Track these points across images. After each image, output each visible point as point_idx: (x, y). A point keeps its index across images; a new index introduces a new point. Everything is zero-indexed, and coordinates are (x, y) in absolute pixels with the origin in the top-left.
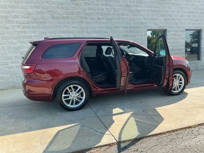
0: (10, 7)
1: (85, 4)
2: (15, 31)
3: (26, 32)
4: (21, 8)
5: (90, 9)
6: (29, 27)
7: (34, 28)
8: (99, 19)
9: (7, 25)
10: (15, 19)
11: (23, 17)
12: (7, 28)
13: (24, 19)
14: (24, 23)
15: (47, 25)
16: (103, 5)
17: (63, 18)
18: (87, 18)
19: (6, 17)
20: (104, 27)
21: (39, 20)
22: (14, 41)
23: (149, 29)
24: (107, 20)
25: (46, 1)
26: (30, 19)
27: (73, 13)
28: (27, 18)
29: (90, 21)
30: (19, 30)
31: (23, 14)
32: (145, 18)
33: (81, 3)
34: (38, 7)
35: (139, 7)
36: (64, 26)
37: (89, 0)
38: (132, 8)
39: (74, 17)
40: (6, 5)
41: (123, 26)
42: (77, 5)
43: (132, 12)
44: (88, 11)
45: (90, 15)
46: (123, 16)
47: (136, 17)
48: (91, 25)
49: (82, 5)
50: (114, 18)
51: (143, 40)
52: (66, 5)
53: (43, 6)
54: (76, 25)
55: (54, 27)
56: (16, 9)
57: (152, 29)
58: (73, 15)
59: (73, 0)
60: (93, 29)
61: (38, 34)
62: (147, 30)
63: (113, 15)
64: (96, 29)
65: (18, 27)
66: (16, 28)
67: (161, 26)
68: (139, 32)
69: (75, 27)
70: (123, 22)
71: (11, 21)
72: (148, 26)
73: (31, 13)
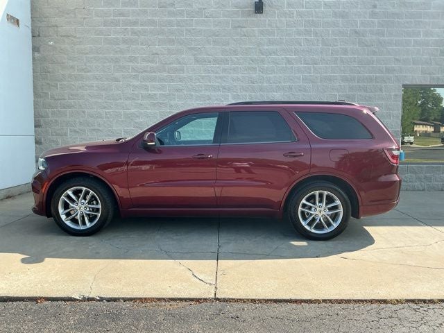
0: (125, 41)
1: (262, 32)
2: (128, 85)
3: (146, 88)
4: (142, 44)
5: (270, 42)
6: (153, 79)
7: (162, 80)
8: (289, 61)
9: (117, 74)
10: (131, 64)
11: (144, 60)
12: (116, 80)
13: (145, 64)
14: (145, 71)
15: (184, 75)
16: (299, 33)
17: (216, 61)
18: (263, 61)
19: (117, 60)
20: (299, 78)
21: (172, 66)
22: (127, 102)
23: (408, 83)
24: (307, 64)
25: (187, 30)
26: (156, 63)
27: (235, 52)
28: (152, 61)
29: (270, 66)
30: (136, 83)
31: (144, 54)
32: (397, 60)
33: (253, 30)
34: (171, 42)
35: (383, 36)
36: (216, 77)
37: (270, 25)
38: (367, 38)
39: (237, 58)
40: (117, 38)
41: (343, 76)
42: (245, 36)
43: (366, 46)
44: (266, 47)
45: (270, 54)
46: (345, 55)
47: (375, 58)
48: (272, 74)
49: (255, 36)
50: (324, 60)
51: (390, 107)
52: (224, 36)
53: (181, 39)
54: (239, 75)
55: (198, 79)
56: (134, 46)
57: (414, 83)
58: (237, 55)
59: (239, 27)
60: (274, 83)
61: (168, 92)
62: (403, 86)
63: (321, 52)
64: (280, 82)
65: (135, 77)
66: (132, 80)
67: (438, 78)
68: (381, 90)
69: (238, 79)
70: (342, 68)
71: (124, 67)
72: (405, 76)
73: (159, 53)
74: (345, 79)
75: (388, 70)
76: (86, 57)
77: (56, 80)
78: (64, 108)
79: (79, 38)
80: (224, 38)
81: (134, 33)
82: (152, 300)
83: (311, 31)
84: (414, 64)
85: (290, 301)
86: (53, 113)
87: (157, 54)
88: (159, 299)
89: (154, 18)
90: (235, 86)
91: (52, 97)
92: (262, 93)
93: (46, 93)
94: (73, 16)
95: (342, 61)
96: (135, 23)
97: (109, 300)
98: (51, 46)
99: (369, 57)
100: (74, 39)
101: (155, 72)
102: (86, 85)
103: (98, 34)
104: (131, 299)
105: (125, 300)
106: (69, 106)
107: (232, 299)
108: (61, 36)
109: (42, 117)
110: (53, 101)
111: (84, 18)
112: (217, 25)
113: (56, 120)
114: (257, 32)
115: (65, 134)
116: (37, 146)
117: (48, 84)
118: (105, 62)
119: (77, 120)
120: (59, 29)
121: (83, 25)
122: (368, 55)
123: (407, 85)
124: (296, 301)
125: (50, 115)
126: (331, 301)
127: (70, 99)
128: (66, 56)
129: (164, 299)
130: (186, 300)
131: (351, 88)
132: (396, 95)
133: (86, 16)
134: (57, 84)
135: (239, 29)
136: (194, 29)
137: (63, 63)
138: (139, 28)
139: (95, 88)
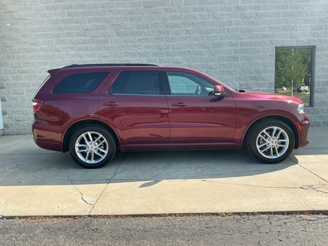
0: (63, 21)
1: (166, 10)
2: (67, 54)
3: (81, 56)
4: (76, 23)
5: (173, 18)
7: (93, 49)
8: (188, 32)
9: (58, 46)
10: (68, 38)
11: (78, 34)
13: (79, 38)
14: (79, 43)
15: (109, 45)
16: (194, 10)
17: (133, 34)
18: (168, 32)
19: (58, 36)
20: (196, 45)
21: (99, 38)
23: (279, 45)
24: (201, 34)
25: (109, 10)
26: (87, 37)
27: (147, 26)
28: (84, 36)
29: (173, 36)
30: (73, 52)
31: (78, 30)
32: (270, 28)
33: (160, 9)
34: (98, 20)
35: (260, 10)
36: (133, 46)
37: (172, 5)
38: (246, 12)
39: (148, 31)
40: (57, 20)
41: (230, 42)
42: (153, 13)
43: (247, 18)
44: (170, 22)
45: (174, 27)
46: (230, 25)
47: (253, 27)
48: (175, 42)
49: (161, 13)
50: (214, 30)
51: (266, 65)
52: (138, 14)
53: (105, 17)
54: (151, 44)
55: (120, 48)
56: (70, 25)
57: (284, 45)
58: (148, 28)
59: (149, 7)
60: (177, 49)
61: (97, 58)
62: (276, 47)
63: (212, 24)
64: (182, 48)
65: (72, 48)
66: (69, 50)
67: (302, 41)
68: (259, 52)
69: (150, 47)
70: (229, 36)
71: (63, 41)
72: (277, 40)
73: (89, 29)
74: (231, 45)
75: (264, 36)
76: (35, 34)
77: (14, 53)
78: (21, 73)
79: (29, 20)
80: (138, 15)
81: (69, 15)
82: (40, 217)
83: (204, 8)
84: (283, 30)
85: (145, 216)
86: (13, 78)
87: (87, 30)
88: (45, 217)
89: (85, 3)
90: (148, 52)
91: (12, 66)
92: (168, 57)
93: (7, 63)
94: (24, 3)
95: (228, 31)
96: (70, 7)
97: (8, 218)
98: (8, 27)
99: (249, 27)
100: (25, 21)
101: (86, 44)
102: (36, 56)
103: (43, 17)
104: (25, 217)
105: (20, 217)
106: (24, 72)
107: (100, 216)
108: (16, 19)
109: (5, 81)
110: (12, 69)
111: (32, 5)
112: (132, 6)
113: (15, 83)
114: (162, 10)
115: (23, 93)
116: (3, 102)
117: (8, 56)
118: (49, 38)
119: (31, 82)
120: (14, 14)
121: (31, 10)
122: (248, 25)
123: (278, 47)
124: (148, 216)
125: (10, 79)
126: (175, 215)
127: (25, 66)
128: (20, 34)
129: (49, 216)
130: (65, 217)
131: (236, 51)
132: (270, 55)
133: (33, 4)
134: (14, 56)
135: (149, 8)
136: (114, 10)
137: (18, 39)
138: (73, 10)
139: (43, 58)
